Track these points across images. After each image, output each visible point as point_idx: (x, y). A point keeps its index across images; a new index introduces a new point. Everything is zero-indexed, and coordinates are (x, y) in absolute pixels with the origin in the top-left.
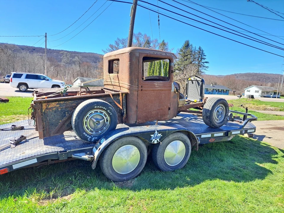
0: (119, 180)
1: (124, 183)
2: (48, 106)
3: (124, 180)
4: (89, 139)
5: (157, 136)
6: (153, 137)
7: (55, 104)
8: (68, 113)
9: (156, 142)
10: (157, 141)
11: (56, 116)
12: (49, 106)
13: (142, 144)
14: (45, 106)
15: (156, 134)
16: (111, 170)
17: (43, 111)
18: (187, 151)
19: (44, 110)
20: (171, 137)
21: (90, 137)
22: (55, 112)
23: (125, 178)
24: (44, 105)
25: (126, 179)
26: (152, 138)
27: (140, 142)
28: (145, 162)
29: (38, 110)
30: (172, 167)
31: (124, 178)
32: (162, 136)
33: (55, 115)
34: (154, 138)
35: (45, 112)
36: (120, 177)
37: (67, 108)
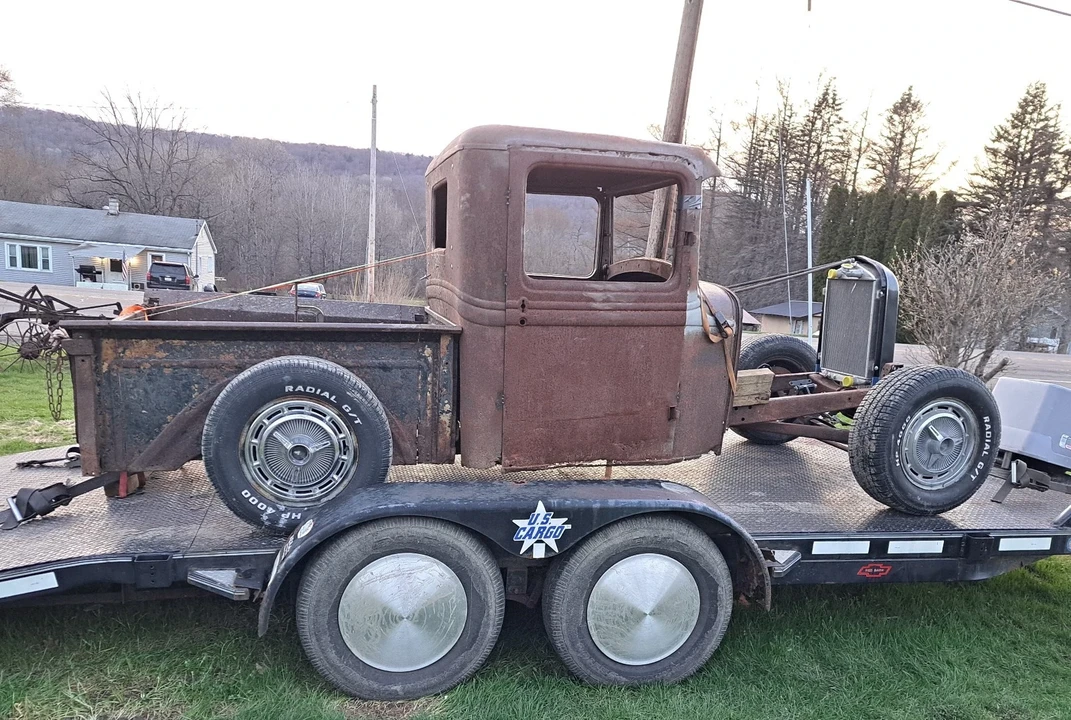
0: (373, 691)
1: (390, 707)
2: (120, 350)
3: (394, 696)
4: (265, 517)
5: (548, 526)
6: (524, 529)
7: (150, 345)
8: (201, 390)
9: (539, 553)
10: (548, 548)
11: (153, 396)
12: (128, 352)
13: (474, 556)
14: (110, 352)
15: (540, 519)
16: (335, 648)
17: (105, 368)
18: (707, 606)
19: (106, 365)
20: (619, 536)
21: (270, 510)
22: (150, 380)
23: (398, 688)
24: (107, 345)
25: (401, 693)
26: (523, 533)
27: (462, 547)
28: (491, 631)
29: (80, 363)
30: (627, 669)
31: (395, 688)
32: (569, 527)
33: (149, 390)
34: (529, 535)
35: (109, 372)
36: (376, 680)
37: (196, 367)
